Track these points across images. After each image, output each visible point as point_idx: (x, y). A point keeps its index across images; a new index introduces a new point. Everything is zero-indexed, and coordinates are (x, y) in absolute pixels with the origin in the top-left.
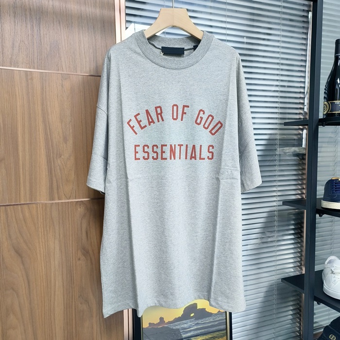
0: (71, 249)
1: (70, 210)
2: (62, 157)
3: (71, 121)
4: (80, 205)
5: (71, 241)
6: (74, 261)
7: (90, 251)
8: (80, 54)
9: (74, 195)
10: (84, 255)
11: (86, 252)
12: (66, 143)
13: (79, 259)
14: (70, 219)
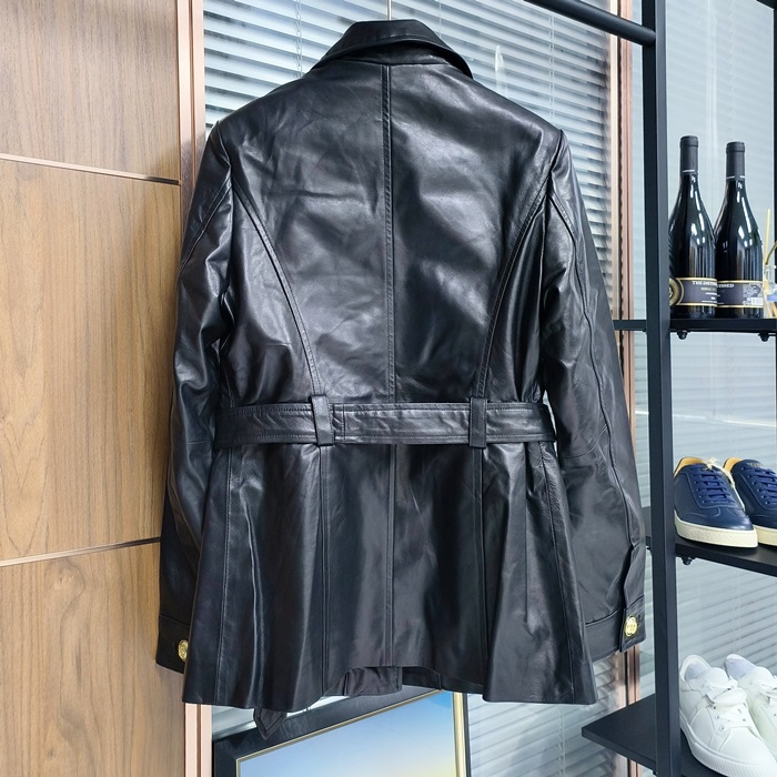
0: (25, 723)
1: (26, 593)
2: (9, 418)
3: (41, 307)
4: (61, 572)
5: (25, 696)
6: (34, 762)
7: (87, 722)
8: (75, 109)
9: (43, 540)
10: (67, 735)
11: (73, 728)
12: (23, 374)
13: (51, 753)
14: (26, 620)
